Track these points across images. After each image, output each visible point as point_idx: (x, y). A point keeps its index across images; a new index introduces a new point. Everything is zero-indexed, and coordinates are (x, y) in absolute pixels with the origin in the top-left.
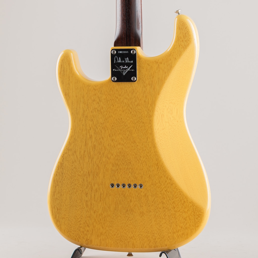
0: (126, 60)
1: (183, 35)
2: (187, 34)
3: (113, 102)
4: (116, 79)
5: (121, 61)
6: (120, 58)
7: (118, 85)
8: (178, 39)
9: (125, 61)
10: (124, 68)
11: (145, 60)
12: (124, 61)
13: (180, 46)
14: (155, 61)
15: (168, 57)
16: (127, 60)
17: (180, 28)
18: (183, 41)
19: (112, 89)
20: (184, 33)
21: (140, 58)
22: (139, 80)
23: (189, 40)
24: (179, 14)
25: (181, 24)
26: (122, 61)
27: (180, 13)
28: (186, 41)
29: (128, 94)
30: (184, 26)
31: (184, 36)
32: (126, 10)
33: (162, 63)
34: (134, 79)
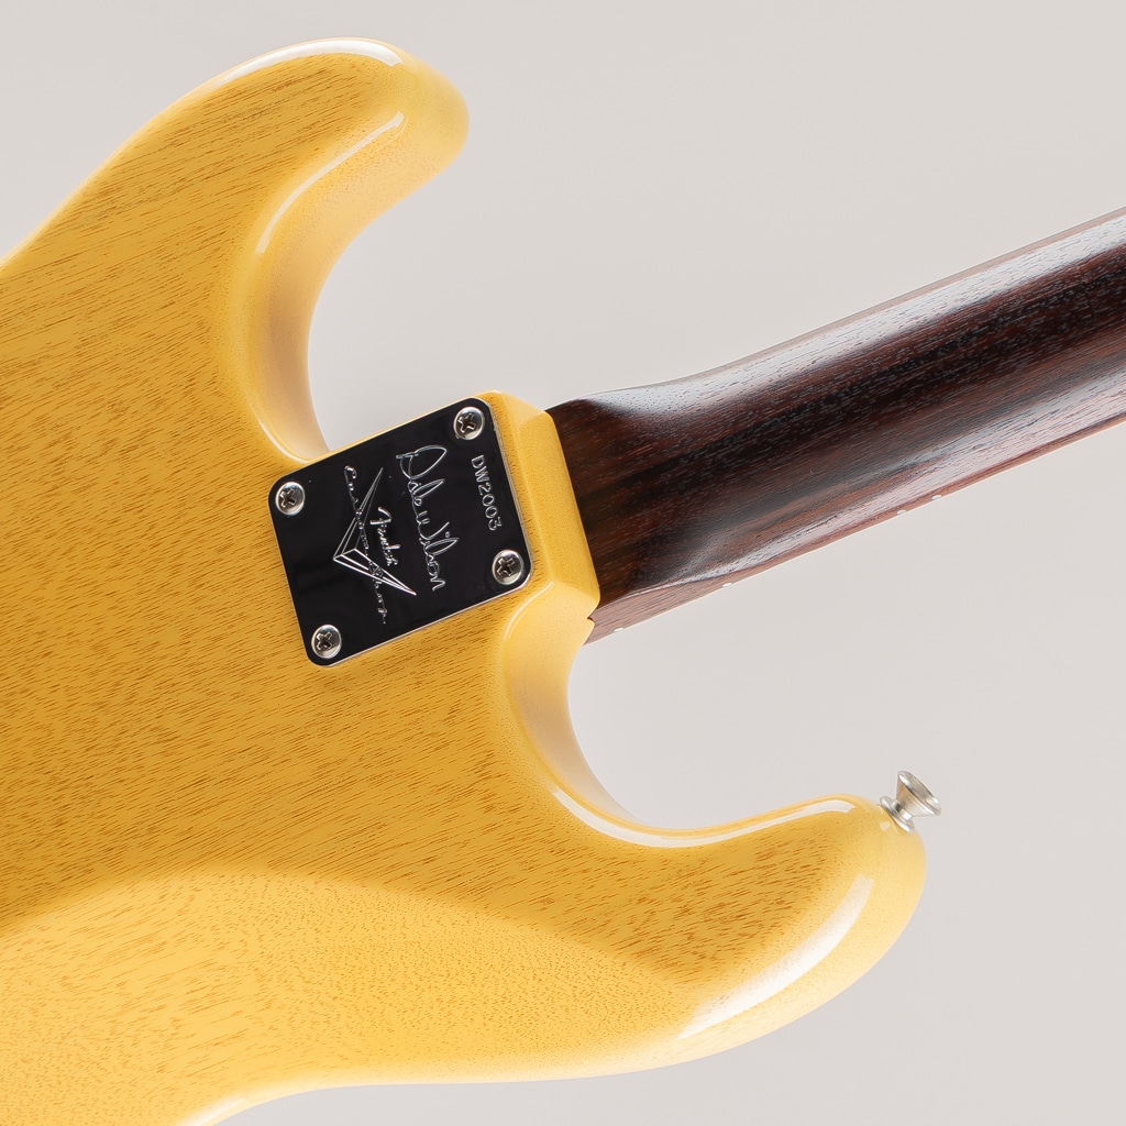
0: (442, 536)
1: (725, 900)
2: (738, 926)
3: (143, 551)
4: (295, 510)
5: (418, 502)
6: (441, 482)
7: (259, 545)
8: (690, 870)
9: (427, 530)
10: (384, 540)
11: (477, 676)
12: (426, 521)
13: (640, 901)
14: (491, 755)
15: (543, 840)
17: (768, 856)
18: (686, 911)
19: (222, 505)
20: (745, 900)
21: (480, 635)
22: (330, 683)
23: (703, 957)
24: (899, 808)
25: (797, 852)
26: (420, 509)
27: (906, 815)
28: (691, 937)
29: (217, 639)
30: (790, 884)
31: (721, 905)
32: (830, 399)
33: (490, 808)
34: (326, 643)
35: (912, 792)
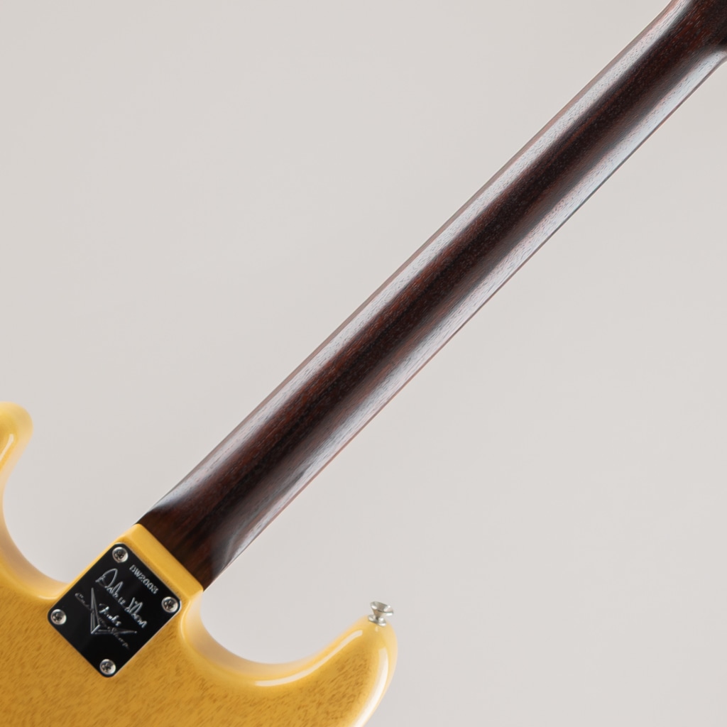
0: (134, 605)
1: (334, 692)
2: (345, 700)
3: (4, 664)
4: (64, 620)
5: (116, 595)
6: (121, 583)
7: (54, 641)
8: (312, 688)
9: (127, 604)
11: (180, 652)
12: (124, 602)
13: (299, 708)
14: (203, 680)
15: (244, 703)
16: (134, 608)
17: (343, 668)
18: (320, 704)
19: (28, 632)
20: (342, 689)
21: (173, 635)
22: (117, 681)
23: (336, 718)
25: (354, 662)
26: (119, 598)
28: (328, 713)
29: (57, 685)
30: (358, 675)
31: (334, 695)
32: (257, 467)
33: (215, 701)
34: (108, 668)
35: (380, 610)
